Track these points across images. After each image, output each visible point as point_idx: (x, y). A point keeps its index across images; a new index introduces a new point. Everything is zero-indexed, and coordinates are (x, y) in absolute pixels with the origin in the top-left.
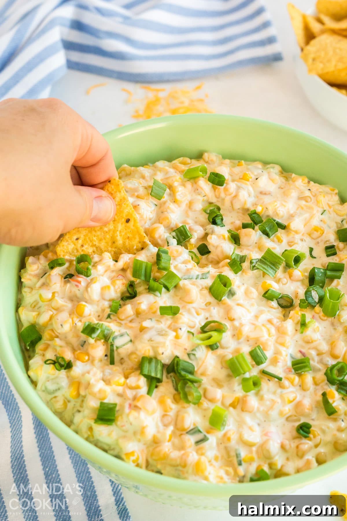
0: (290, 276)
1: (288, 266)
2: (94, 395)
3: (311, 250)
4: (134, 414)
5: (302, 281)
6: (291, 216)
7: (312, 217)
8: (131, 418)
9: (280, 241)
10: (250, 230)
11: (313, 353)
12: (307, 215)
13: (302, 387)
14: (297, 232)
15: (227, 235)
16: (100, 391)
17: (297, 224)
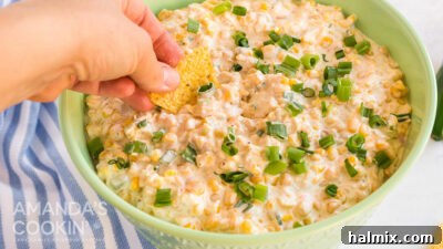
0: (309, 75)
1: (306, 68)
2: (150, 185)
3: (324, 56)
4: (186, 196)
5: (319, 78)
6: (304, 32)
7: (321, 31)
8: (184, 200)
9: (297, 51)
10: (270, 46)
11: (335, 131)
12: (316, 30)
13: (329, 158)
14: (310, 44)
15: (252, 52)
16: (155, 181)
17: (309, 37)
